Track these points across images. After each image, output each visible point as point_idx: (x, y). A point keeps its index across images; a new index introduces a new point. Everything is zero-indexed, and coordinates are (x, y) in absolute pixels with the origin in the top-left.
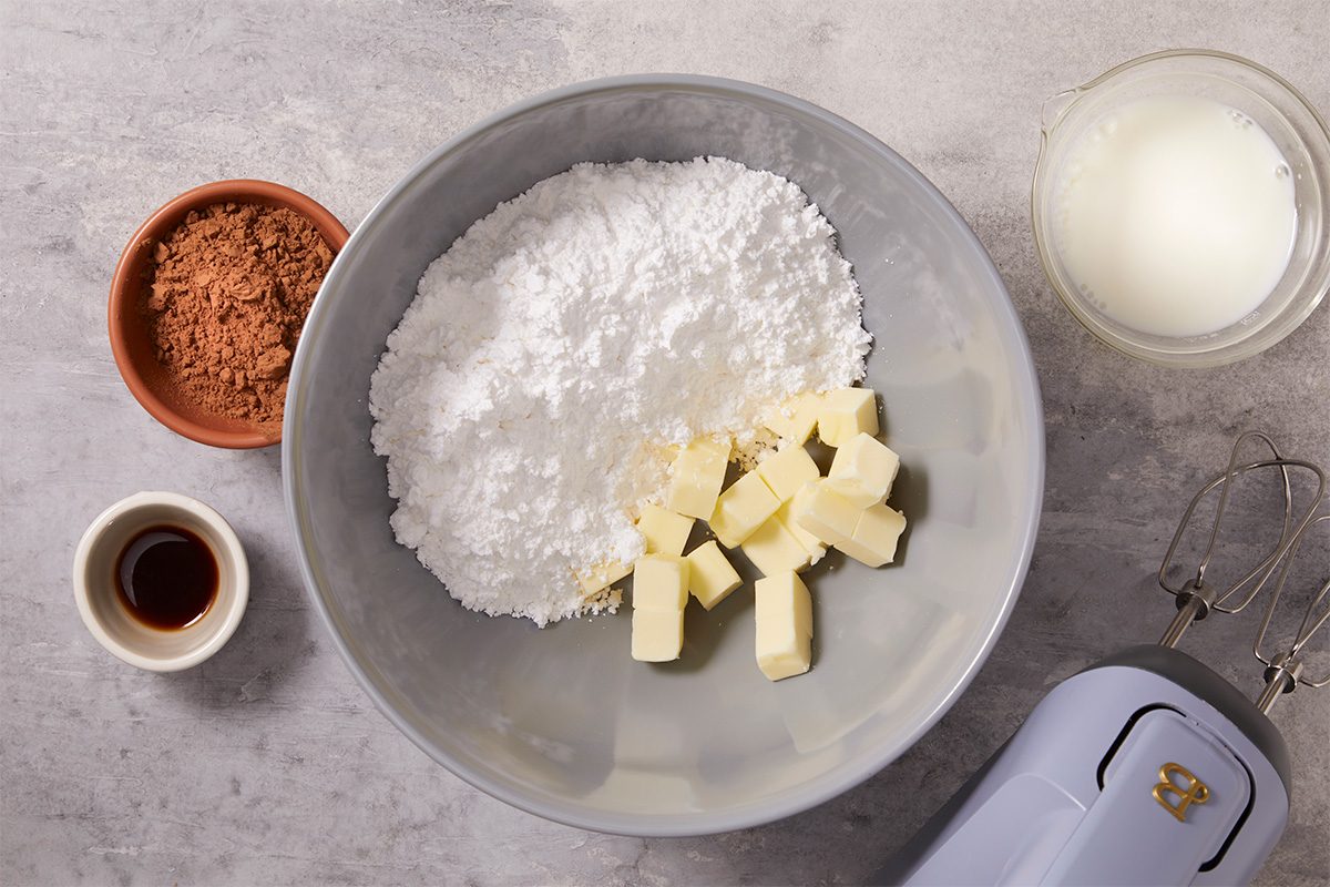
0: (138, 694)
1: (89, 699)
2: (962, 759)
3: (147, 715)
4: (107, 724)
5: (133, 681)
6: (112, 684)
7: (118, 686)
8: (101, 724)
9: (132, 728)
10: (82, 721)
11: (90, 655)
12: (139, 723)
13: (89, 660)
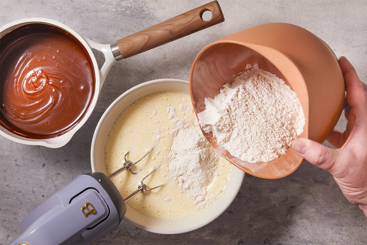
0: (57, 182)
1: (45, 183)
2: (255, 198)
3: (59, 187)
4: (49, 189)
5: (56, 179)
6: (51, 179)
7: (52, 180)
8: (48, 189)
9: (56, 190)
10: (43, 188)
11: (45, 173)
12: (57, 189)
13: (45, 174)
